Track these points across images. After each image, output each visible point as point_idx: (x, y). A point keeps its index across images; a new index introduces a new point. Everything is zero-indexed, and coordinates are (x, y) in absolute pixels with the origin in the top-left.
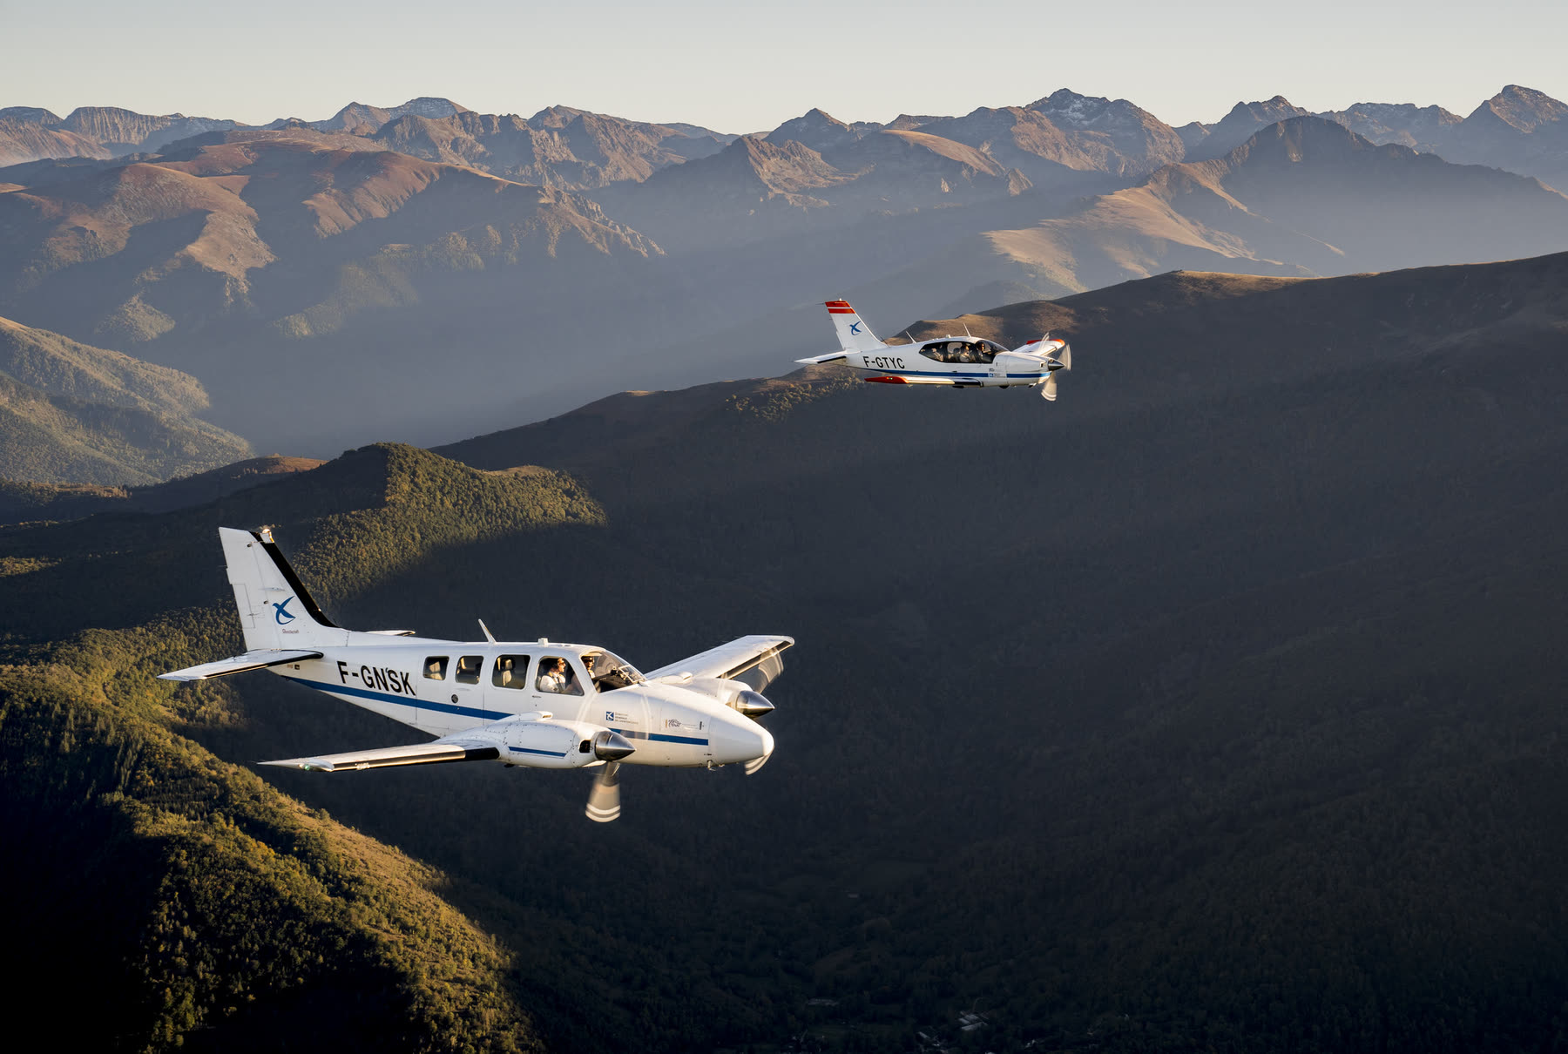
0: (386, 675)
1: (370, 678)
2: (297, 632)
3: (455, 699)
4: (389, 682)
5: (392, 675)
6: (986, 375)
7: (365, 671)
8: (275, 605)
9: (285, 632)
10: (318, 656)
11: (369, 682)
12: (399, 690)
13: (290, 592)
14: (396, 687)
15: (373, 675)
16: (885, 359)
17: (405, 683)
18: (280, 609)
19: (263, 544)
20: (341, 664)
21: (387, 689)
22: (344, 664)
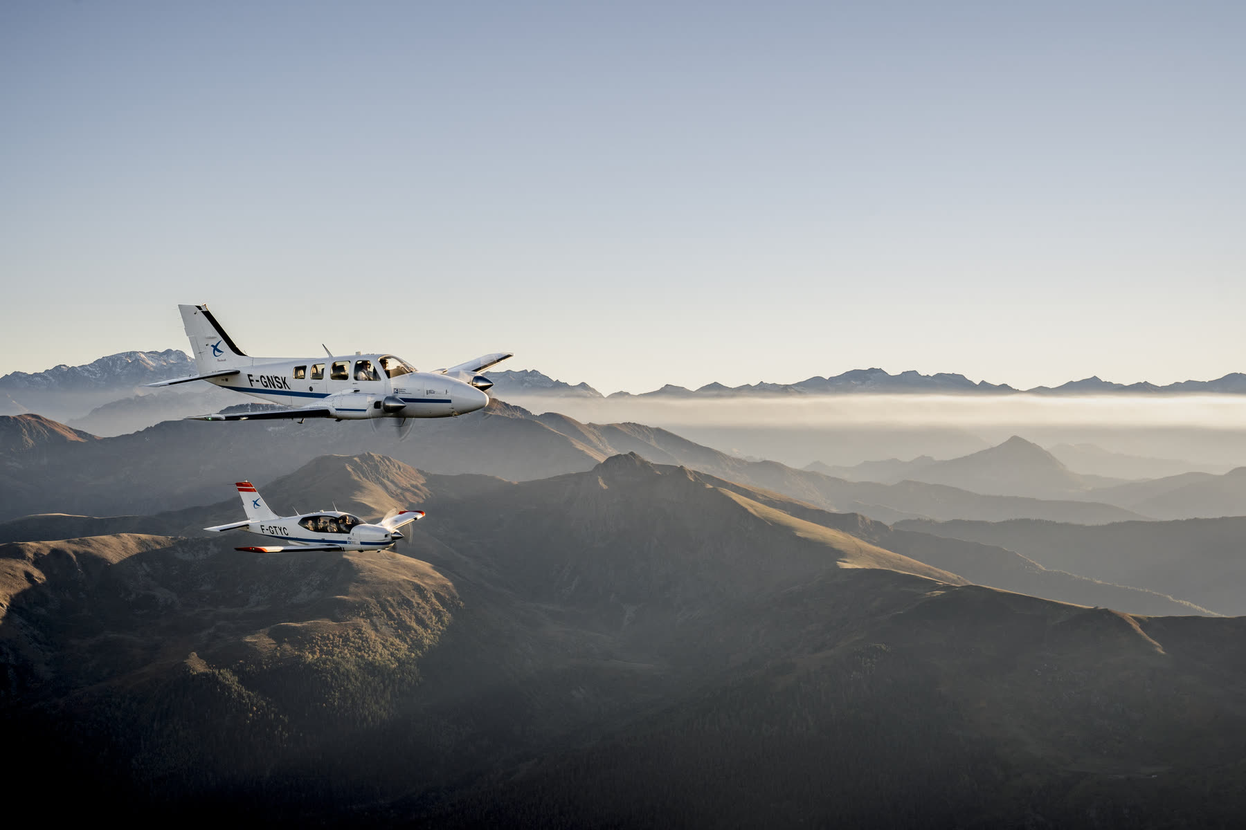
0: (274, 379)
1: (265, 382)
2: (225, 360)
3: (311, 389)
4: (276, 383)
5: (277, 379)
6: (345, 542)
7: (263, 378)
8: (212, 346)
9: (219, 360)
10: (237, 373)
11: (265, 384)
12: (281, 387)
13: (220, 338)
14: (280, 385)
15: (267, 380)
16: (275, 527)
17: (284, 383)
18: (215, 348)
19: (203, 312)
20: (249, 376)
21: (275, 387)
22: (251, 376)
